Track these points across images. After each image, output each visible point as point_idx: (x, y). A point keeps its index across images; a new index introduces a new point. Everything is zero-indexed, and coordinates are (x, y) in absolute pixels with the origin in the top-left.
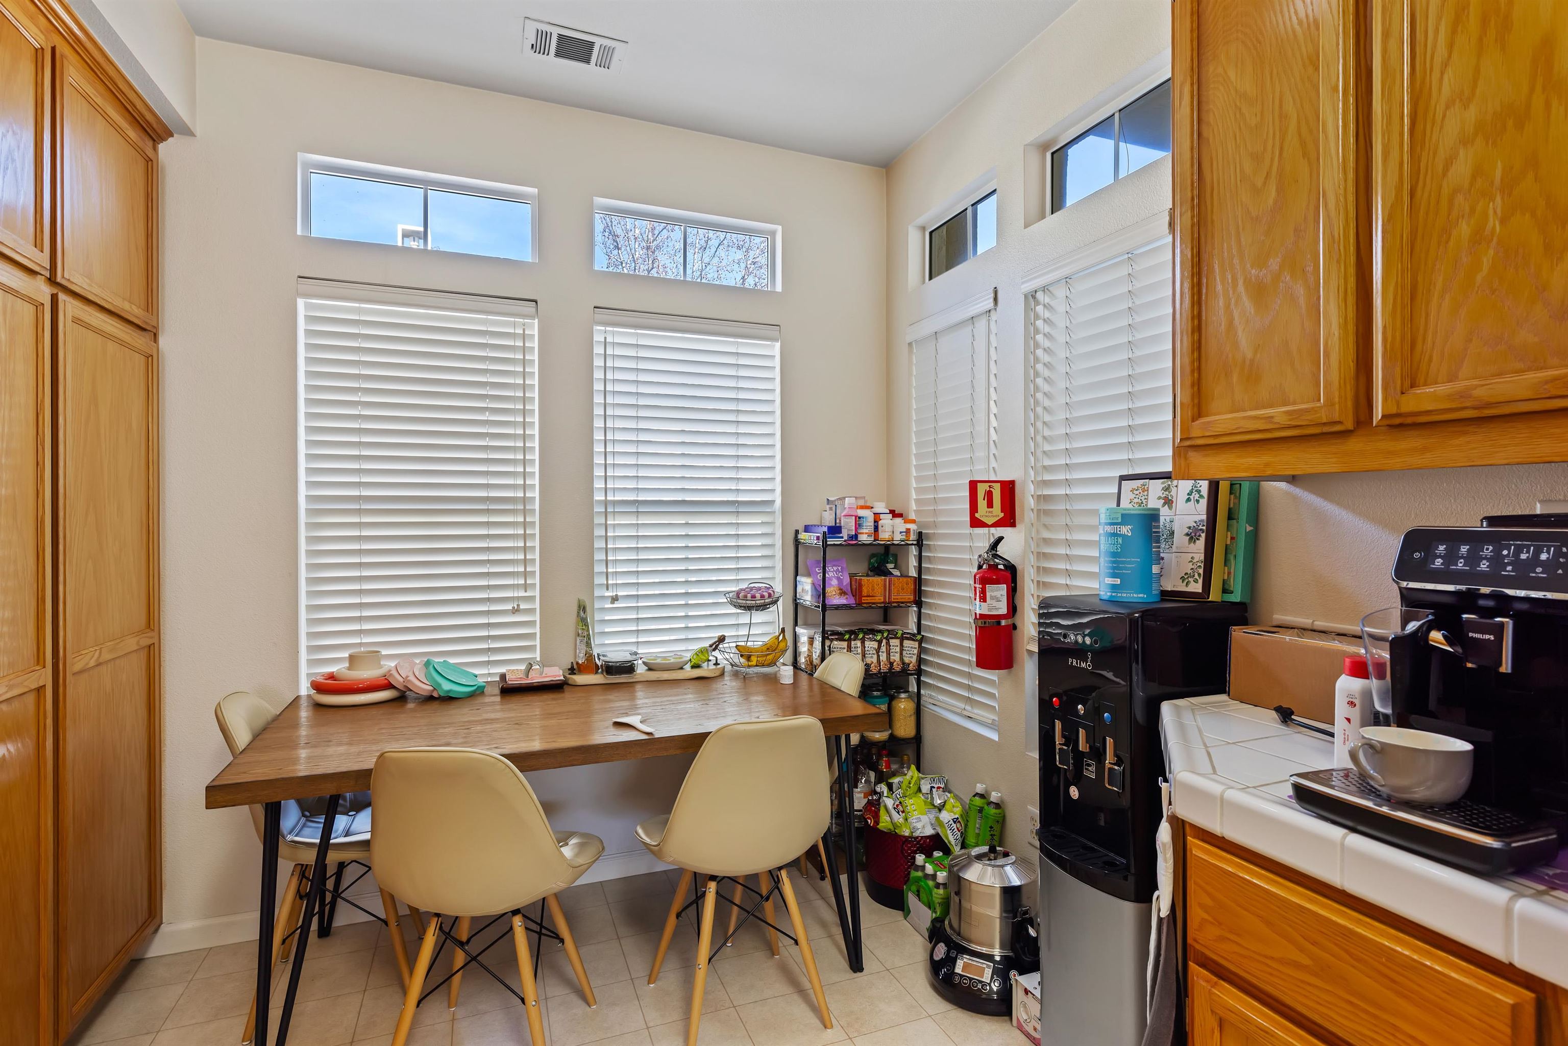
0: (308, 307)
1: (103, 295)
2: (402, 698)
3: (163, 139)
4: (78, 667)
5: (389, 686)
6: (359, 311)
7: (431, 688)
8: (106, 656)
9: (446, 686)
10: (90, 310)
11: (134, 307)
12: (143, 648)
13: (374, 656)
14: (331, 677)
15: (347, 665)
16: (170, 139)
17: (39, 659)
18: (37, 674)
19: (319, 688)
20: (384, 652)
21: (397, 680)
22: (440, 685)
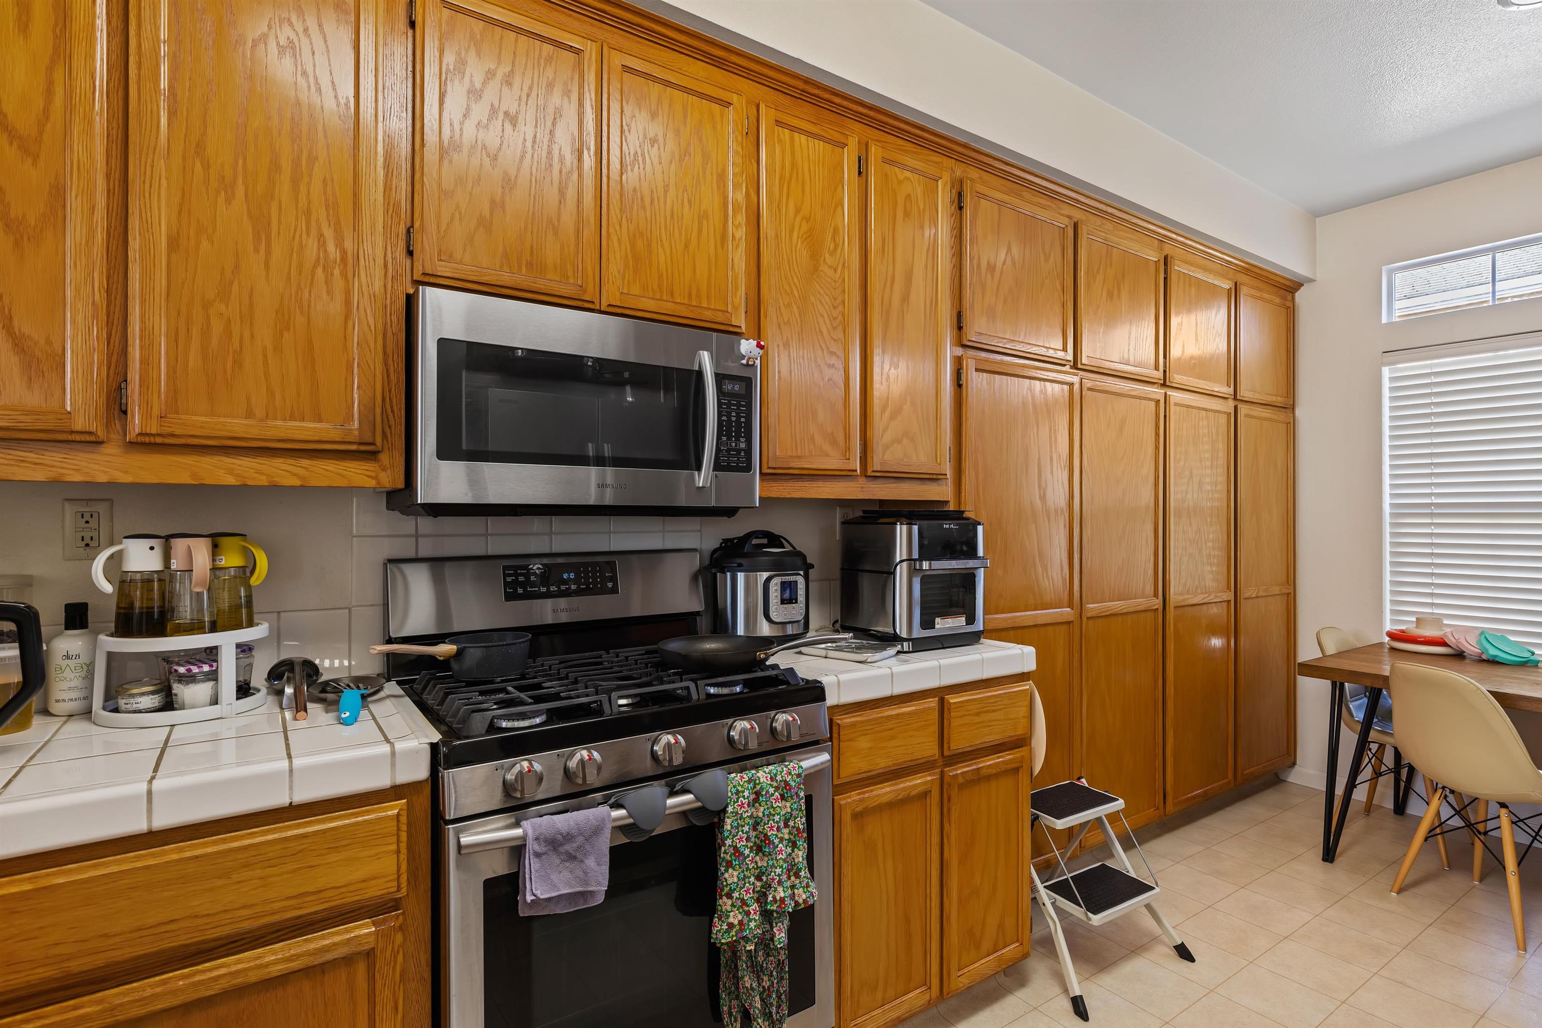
0: (1391, 371)
1: (1260, 398)
2: (1459, 655)
3: (1297, 290)
4: (1247, 595)
5: (1443, 644)
6: (1431, 366)
7: (1480, 651)
8: (1261, 594)
9: (1493, 652)
10: (1253, 407)
11: (1278, 398)
12: (1285, 594)
13: (1437, 621)
14: (1403, 631)
15: (1415, 626)
16: (1302, 288)
17: (1229, 588)
18: (1227, 594)
19: (1392, 636)
20: (1445, 622)
21: (1451, 640)
22: (1487, 650)
